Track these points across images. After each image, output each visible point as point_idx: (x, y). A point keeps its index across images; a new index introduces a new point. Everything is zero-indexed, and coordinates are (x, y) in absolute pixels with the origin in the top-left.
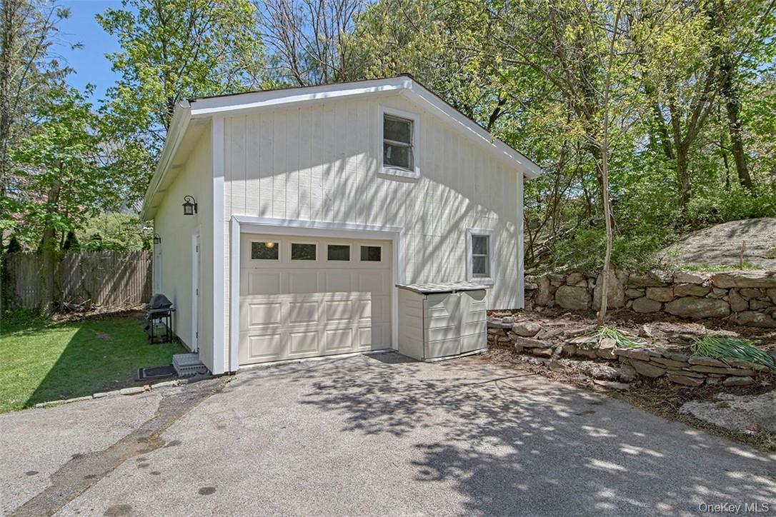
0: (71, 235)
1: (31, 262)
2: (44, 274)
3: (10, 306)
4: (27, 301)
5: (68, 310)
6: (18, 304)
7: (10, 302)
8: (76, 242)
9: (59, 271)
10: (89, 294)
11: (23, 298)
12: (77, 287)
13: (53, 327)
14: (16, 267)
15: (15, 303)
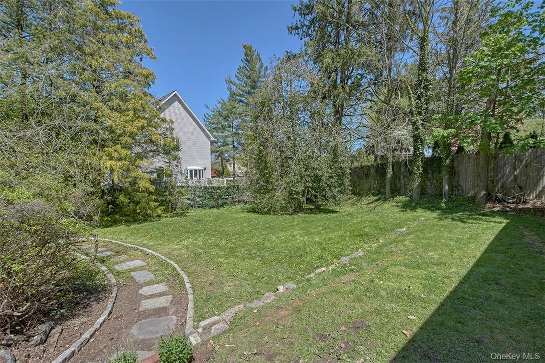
0: (507, 136)
1: (471, 160)
2: (480, 169)
3: (454, 193)
4: (467, 190)
5: (499, 201)
6: (460, 192)
7: (455, 190)
8: (511, 143)
9: (493, 167)
10: (521, 188)
11: (464, 188)
12: (510, 180)
13: (484, 215)
14: (460, 164)
15: (459, 190)
